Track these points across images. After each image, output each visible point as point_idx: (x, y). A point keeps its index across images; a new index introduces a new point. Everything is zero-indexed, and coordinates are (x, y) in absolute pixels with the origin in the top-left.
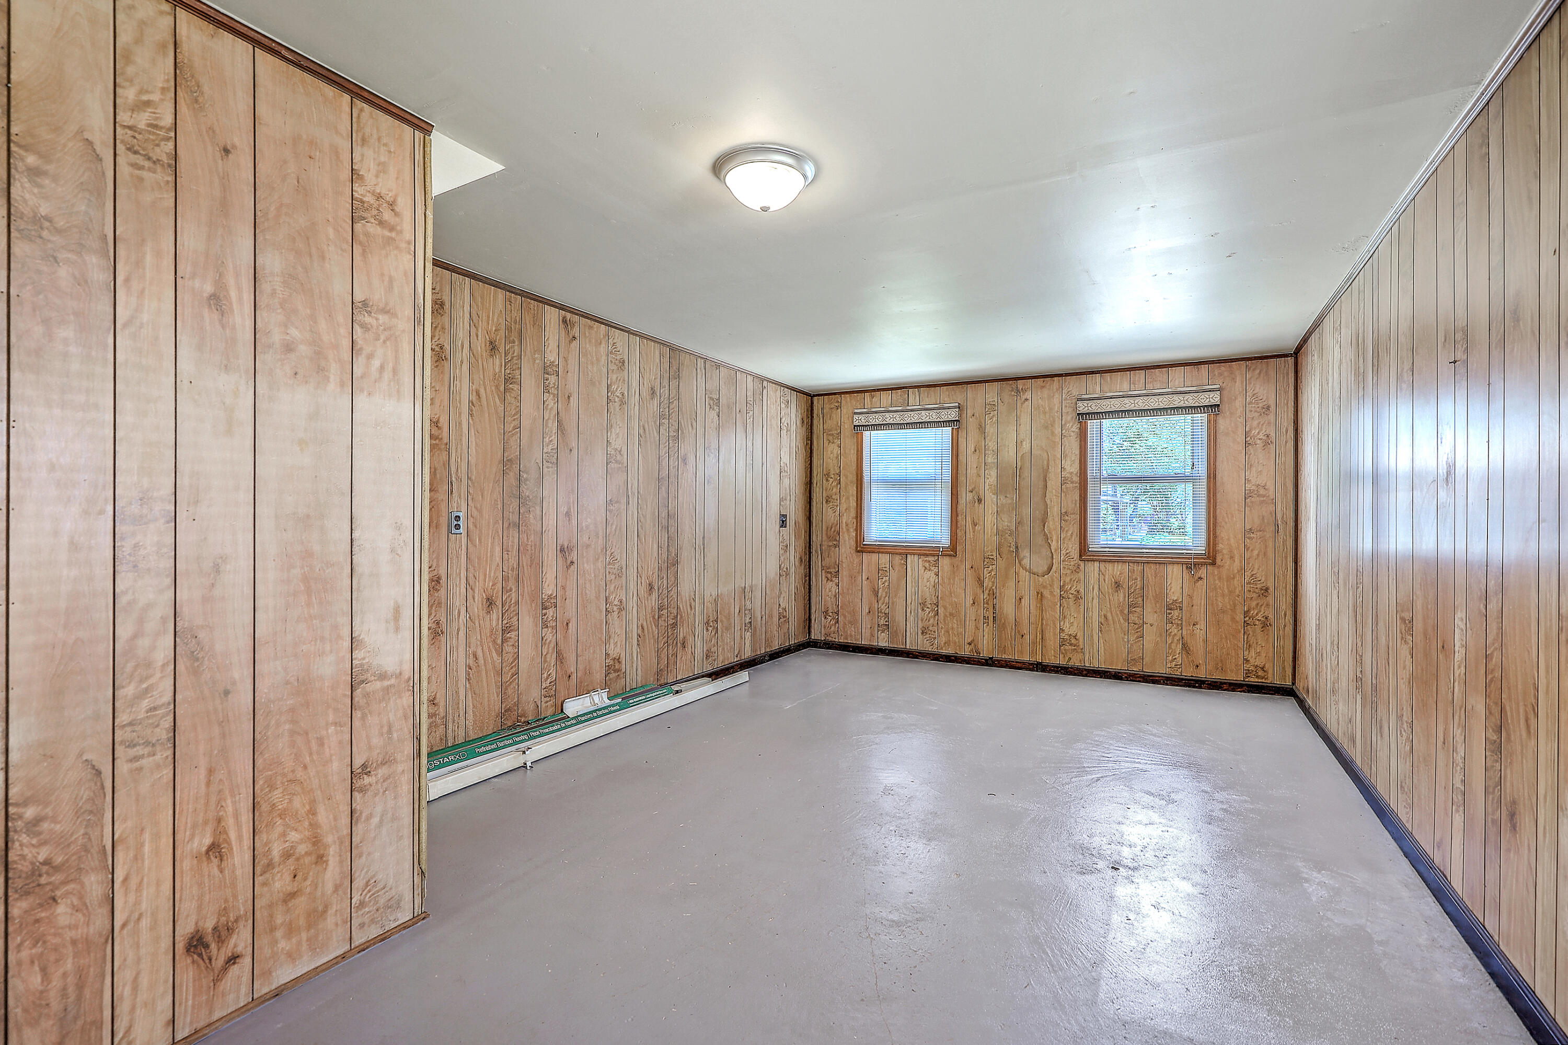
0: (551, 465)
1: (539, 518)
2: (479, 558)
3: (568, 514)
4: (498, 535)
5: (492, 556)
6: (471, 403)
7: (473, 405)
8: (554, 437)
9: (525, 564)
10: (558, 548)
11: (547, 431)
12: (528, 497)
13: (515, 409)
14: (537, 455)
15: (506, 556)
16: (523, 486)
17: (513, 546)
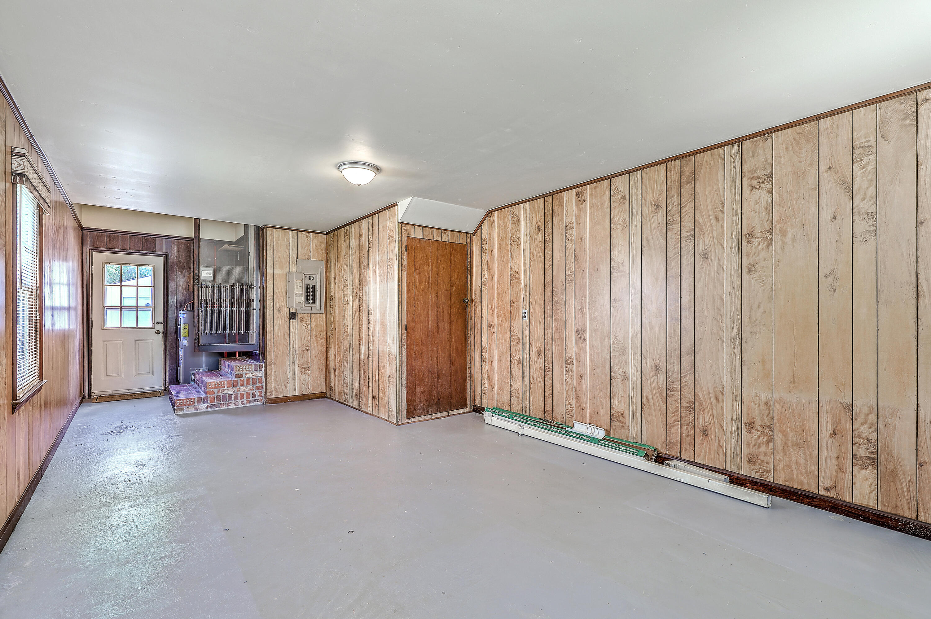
0: (570, 282)
1: (563, 312)
2: (534, 332)
3: (581, 310)
4: (543, 321)
5: (540, 331)
6: (530, 259)
7: (531, 260)
8: (572, 265)
9: (556, 337)
10: (575, 330)
11: (568, 263)
12: (557, 301)
13: (550, 256)
14: (562, 277)
15: (546, 332)
16: (555, 296)
17: (549, 327)
